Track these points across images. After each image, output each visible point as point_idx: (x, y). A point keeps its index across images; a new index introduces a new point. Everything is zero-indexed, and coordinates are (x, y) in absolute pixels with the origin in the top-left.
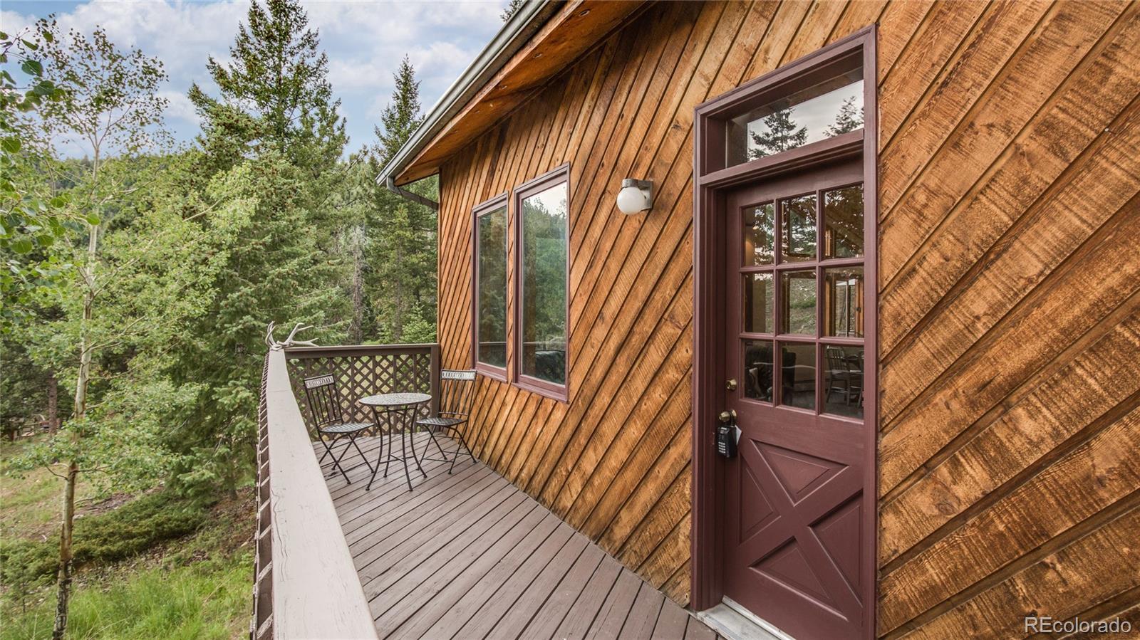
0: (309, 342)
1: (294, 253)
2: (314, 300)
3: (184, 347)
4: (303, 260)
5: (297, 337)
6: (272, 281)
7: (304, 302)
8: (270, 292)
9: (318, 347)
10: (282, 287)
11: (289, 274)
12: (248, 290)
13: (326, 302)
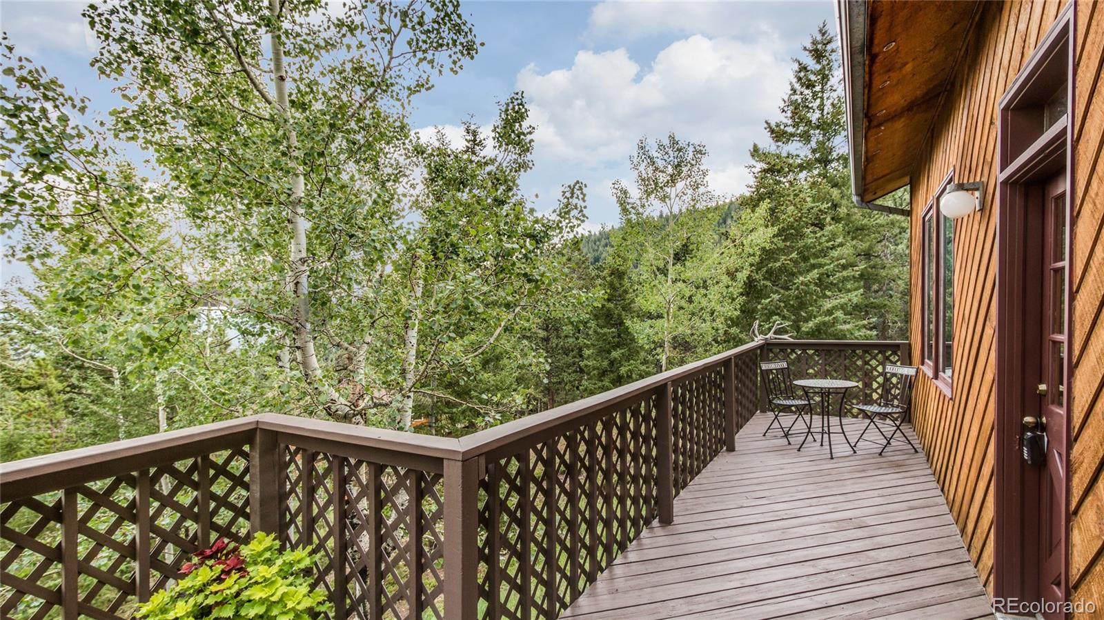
0: (786, 337)
1: (820, 264)
2: (835, 302)
3: (734, 339)
4: (827, 269)
5: (775, 333)
6: (797, 288)
7: (827, 305)
8: (797, 297)
9: (792, 340)
10: (806, 293)
11: (811, 282)
12: (776, 297)
13: (846, 304)
